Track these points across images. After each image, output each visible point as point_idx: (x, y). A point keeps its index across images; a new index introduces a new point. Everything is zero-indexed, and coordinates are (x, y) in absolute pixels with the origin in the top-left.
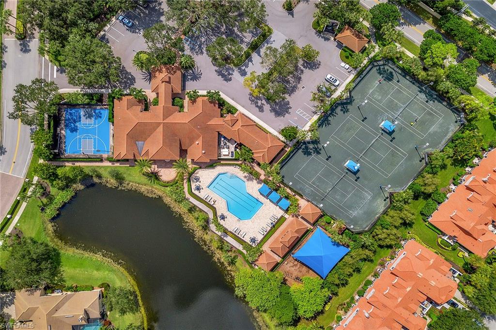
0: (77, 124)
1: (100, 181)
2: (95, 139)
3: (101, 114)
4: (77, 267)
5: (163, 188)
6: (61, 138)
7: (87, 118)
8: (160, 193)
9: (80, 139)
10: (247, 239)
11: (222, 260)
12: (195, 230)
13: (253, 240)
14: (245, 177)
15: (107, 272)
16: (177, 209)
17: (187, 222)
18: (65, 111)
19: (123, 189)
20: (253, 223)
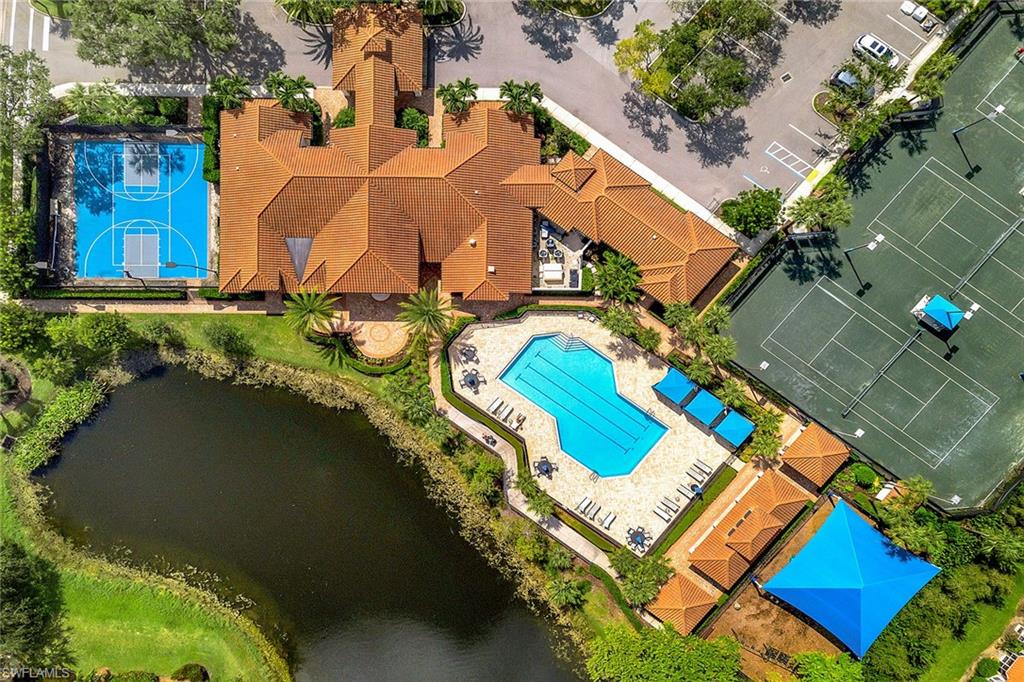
0: (112, 188)
1: (179, 359)
2: (163, 234)
3: (182, 158)
4: (109, 617)
5: (366, 381)
6: (61, 229)
7: (139, 171)
8: (358, 396)
9: (119, 234)
10: (619, 534)
11: (543, 595)
12: (462, 504)
13: (637, 536)
14: (612, 347)
15: (198, 633)
16: (408, 443)
17: (438, 482)
18: (73, 151)
19: (248, 382)
20: (636, 484)
